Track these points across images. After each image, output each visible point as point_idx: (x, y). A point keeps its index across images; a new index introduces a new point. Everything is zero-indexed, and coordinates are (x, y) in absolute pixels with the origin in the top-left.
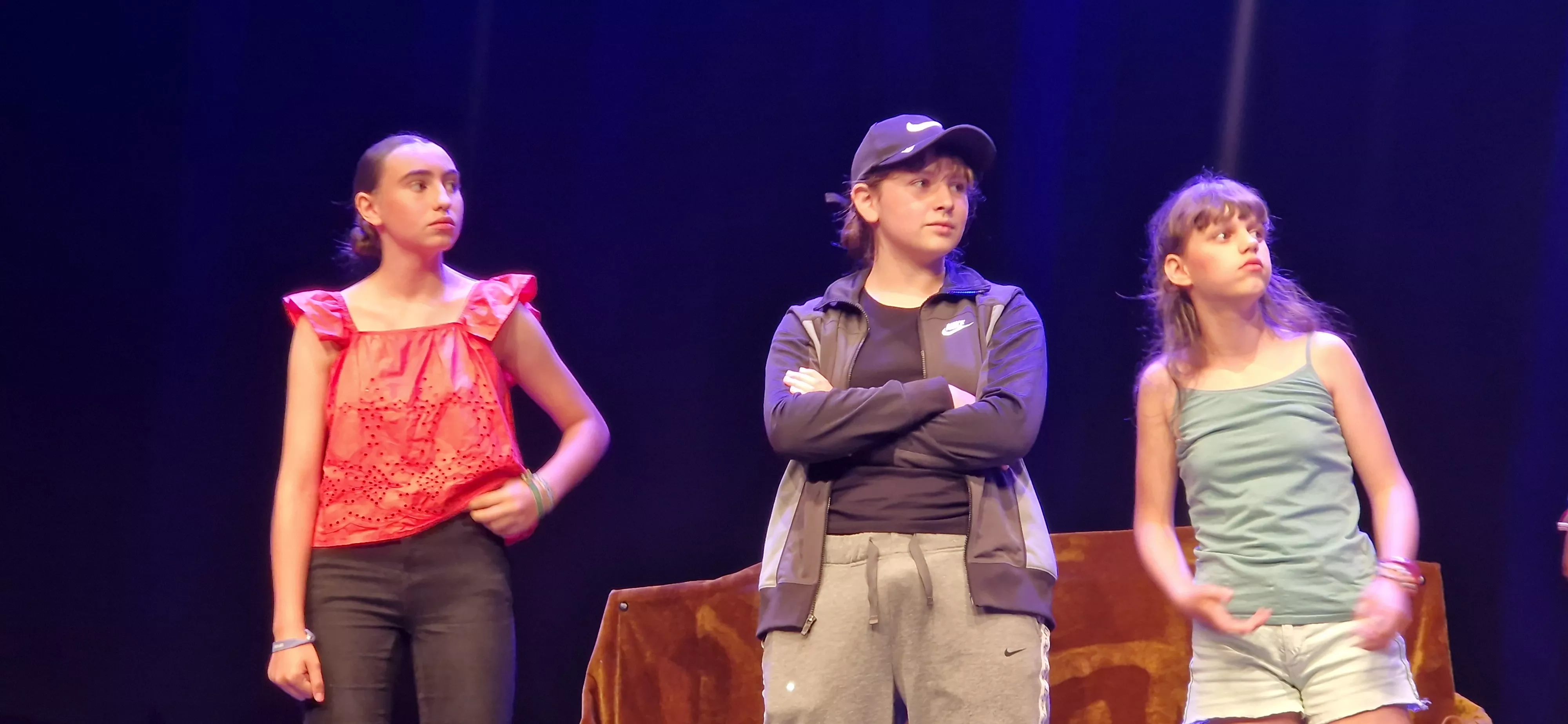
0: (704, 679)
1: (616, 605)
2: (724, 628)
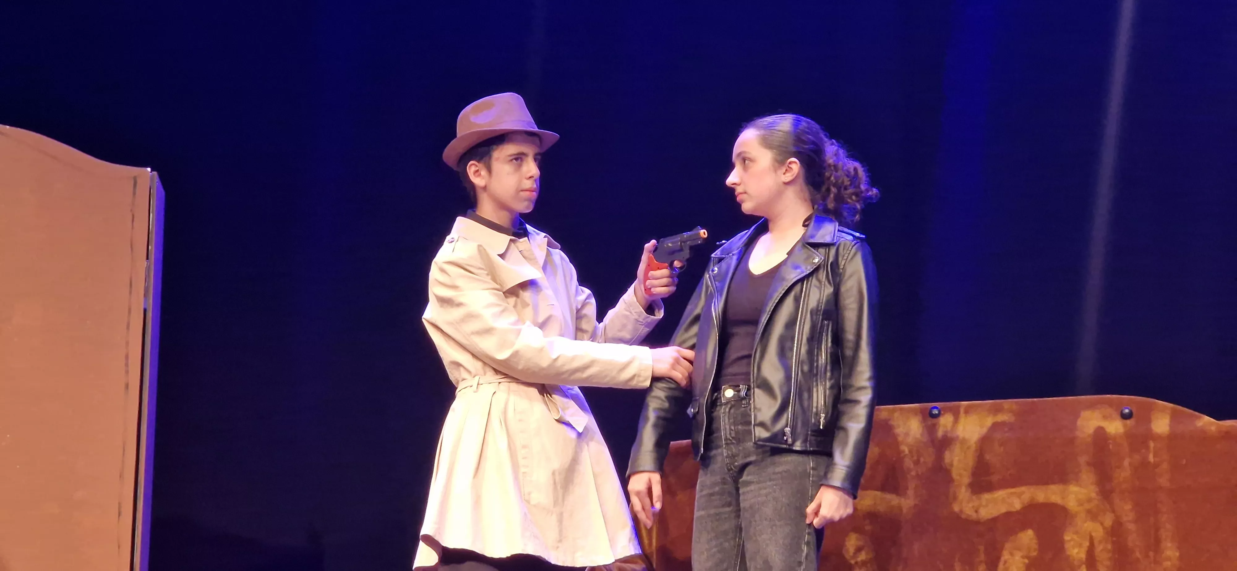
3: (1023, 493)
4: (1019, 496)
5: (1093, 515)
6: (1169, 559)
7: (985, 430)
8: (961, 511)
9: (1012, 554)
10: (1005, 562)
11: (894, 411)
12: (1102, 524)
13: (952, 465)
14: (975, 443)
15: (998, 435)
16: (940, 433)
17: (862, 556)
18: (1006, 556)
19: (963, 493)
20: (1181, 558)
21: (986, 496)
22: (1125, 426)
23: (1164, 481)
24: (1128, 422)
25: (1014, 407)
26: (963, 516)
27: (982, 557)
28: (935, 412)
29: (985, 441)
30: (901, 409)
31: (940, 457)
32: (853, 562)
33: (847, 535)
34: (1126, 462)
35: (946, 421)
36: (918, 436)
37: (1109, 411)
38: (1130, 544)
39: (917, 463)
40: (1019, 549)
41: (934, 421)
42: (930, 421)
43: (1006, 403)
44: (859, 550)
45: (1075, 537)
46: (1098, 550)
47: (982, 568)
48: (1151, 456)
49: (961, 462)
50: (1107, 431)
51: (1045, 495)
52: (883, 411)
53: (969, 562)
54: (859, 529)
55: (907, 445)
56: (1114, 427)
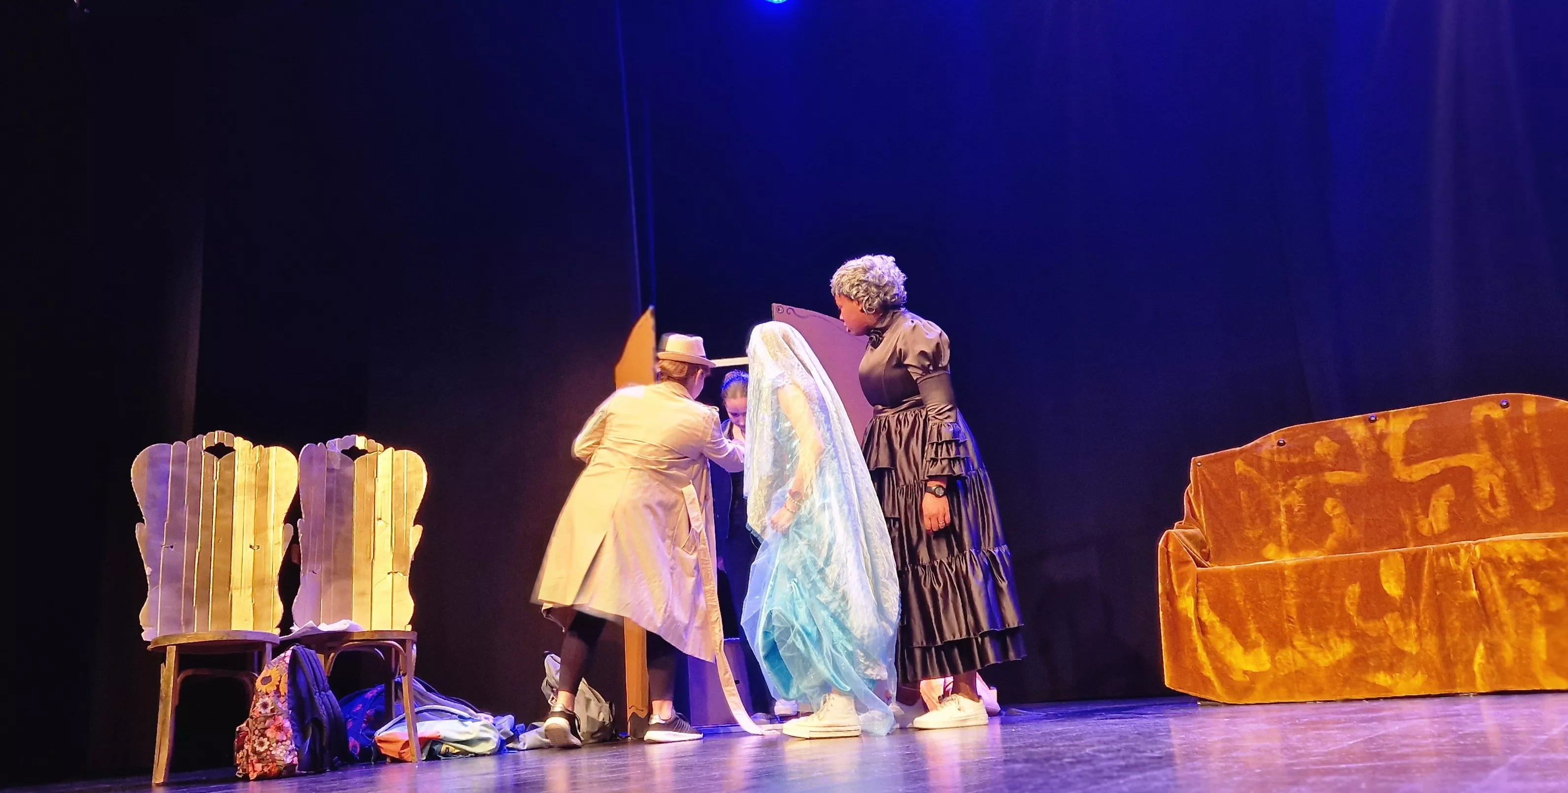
0: (1242, 493)
1: (1195, 464)
2: (1249, 469)
3: (1441, 462)
4: (1437, 464)
5: (1492, 471)
6: (1547, 493)
7: (1408, 426)
8: (1399, 478)
9: (1437, 500)
10: (1434, 506)
11: (1346, 421)
12: (1497, 475)
13: (1389, 450)
14: (1404, 434)
15: (1417, 428)
16: (1378, 432)
17: (1337, 511)
18: (1433, 502)
19: (1399, 467)
20: (1555, 492)
21: (1415, 467)
22: (1504, 413)
23: (1538, 444)
24: (1506, 410)
25: (1426, 409)
26: (1401, 480)
27: (1418, 504)
28: (1373, 419)
29: (1409, 433)
30: (1350, 419)
31: (1380, 447)
32: (1331, 515)
33: (1326, 500)
34: (1509, 435)
35: (1380, 424)
36: (1364, 434)
37: (1491, 404)
38: (1519, 486)
39: (1365, 451)
40: (1442, 496)
41: (1373, 424)
42: (1371, 425)
43: (1420, 408)
44: (1334, 507)
45: (1480, 485)
46: (1497, 492)
47: (1419, 511)
48: (1526, 429)
49: (1394, 448)
50: (1492, 416)
51: (1454, 461)
52: (1338, 422)
53: (1409, 508)
54: (1332, 495)
55: (1357, 441)
56: (1497, 414)
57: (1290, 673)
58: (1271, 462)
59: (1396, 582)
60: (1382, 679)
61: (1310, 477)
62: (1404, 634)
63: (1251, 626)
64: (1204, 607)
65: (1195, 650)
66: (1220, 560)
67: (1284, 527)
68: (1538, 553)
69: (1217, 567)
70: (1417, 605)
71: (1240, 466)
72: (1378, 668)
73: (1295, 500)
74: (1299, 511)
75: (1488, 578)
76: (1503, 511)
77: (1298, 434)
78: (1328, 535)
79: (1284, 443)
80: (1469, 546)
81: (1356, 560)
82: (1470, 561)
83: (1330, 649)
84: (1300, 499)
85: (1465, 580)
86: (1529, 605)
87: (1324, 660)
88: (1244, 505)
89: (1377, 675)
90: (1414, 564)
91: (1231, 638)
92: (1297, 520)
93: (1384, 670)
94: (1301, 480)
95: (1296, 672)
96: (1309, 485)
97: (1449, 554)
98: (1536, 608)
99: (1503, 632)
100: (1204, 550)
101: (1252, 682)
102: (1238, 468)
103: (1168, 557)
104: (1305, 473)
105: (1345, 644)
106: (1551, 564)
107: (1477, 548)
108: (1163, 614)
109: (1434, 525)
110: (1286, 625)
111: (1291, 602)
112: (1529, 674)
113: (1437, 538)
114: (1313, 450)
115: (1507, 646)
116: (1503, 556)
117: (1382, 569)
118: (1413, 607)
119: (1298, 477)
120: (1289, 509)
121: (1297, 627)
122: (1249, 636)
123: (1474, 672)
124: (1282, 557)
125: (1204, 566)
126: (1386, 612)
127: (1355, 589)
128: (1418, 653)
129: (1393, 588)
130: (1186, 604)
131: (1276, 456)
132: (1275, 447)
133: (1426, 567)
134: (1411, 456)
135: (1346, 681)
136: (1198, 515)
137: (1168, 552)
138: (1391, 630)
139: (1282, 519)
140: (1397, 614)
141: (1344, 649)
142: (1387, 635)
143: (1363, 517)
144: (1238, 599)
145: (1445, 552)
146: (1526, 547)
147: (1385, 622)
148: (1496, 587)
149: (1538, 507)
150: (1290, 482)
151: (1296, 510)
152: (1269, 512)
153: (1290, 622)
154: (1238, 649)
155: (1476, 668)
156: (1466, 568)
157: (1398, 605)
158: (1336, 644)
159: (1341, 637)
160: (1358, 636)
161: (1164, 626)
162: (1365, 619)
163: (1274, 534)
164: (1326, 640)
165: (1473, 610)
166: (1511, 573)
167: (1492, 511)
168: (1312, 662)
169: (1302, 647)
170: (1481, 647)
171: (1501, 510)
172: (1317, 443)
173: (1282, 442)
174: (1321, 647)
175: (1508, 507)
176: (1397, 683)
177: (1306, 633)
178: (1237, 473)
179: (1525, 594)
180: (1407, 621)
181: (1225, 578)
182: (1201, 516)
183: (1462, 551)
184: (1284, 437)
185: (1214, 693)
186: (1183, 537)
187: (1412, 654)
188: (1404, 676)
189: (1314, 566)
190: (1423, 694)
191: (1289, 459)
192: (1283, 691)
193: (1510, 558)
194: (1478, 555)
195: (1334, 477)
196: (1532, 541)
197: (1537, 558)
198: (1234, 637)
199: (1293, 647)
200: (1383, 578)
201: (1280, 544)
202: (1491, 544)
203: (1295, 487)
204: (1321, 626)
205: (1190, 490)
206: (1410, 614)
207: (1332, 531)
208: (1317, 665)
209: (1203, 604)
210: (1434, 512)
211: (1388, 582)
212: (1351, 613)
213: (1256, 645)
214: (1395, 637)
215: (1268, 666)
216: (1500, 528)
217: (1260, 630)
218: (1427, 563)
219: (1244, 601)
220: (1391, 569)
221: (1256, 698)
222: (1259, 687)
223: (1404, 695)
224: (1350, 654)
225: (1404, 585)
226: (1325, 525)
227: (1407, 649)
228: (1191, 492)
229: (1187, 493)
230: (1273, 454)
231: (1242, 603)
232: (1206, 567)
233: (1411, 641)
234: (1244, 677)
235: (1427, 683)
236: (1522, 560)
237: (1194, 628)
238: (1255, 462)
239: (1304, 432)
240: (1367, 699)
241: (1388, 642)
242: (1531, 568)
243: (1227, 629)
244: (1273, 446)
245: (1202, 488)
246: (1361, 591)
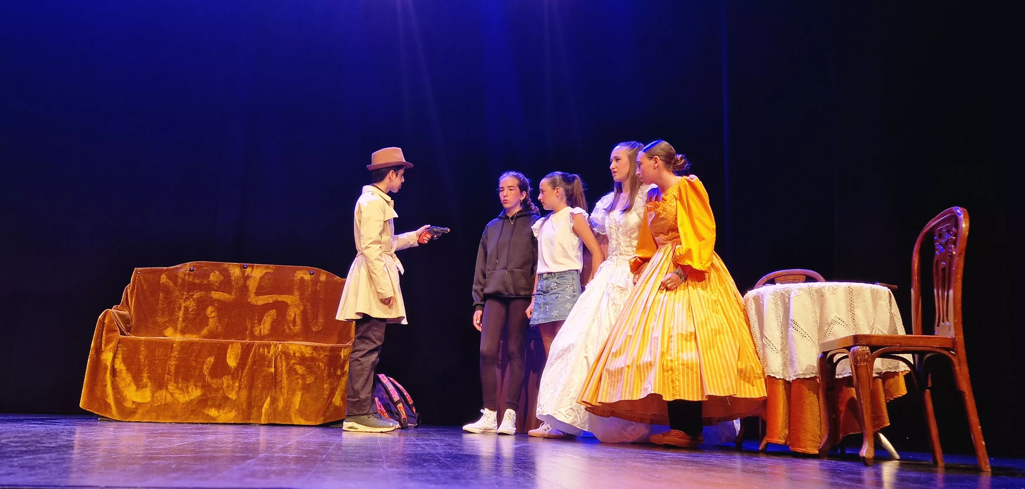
0: (161, 294)
1: (137, 272)
2: (168, 281)
3: (274, 297)
4: (272, 298)
5: (297, 306)
6: (320, 323)
7: (262, 274)
8: (251, 302)
9: (267, 317)
10: (265, 320)
11: (230, 264)
12: (299, 309)
13: (249, 285)
14: (259, 278)
15: (267, 276)
16: (246, 274)
17: (213, 315)
18: (265, 318)
19: (252, 295)
20: (324, 323)
21: (260, 297)
22: (311, 277)
23: (322, 297)
24: (312, 276)
25: (274, 267)
26: (251, 303)
27: (257, 317)
28: (245, 266)
29: (262, 278)
30: (233, 264)
31: (245, 282)
32: (209, 316)
33: (208, 307)
34: (310, 289)
35: (248, 270)
36: (238, 274)
37: (306, 271)
38: (308, 316)
39: (237, 283)
40: (270, 315)
41: (245, 269)
42: (244, 270)
43: (271, 266)
44: (212, 312)
45: (290, 313)
46: (297, 318)
47: (256, 322)
48: (318, 288)
49: (252, 285)
50: (305, 278)
51: (281, 298)
52: (226, 264)
53: (252, 319)
54: (212, 305)
55: (233, 277)
56: (307, 277)
57: (161, 404)
58: (183, 280)
59: (234, 359)
60: (213, 412)
61: (203, 292)
62: (231, 388)
63: (145, 375)
64: (118, 360)
65: (106, 386)
66: (136, 333)
67: (180, 319)
68: (308, 352)
69: (133, 337)
70: (242, 373)
71: (164, 278)
72: (211, 407)
73: (191, 304)
74: (192, 311)
75: (281, 362)
76: (297, 328)
77: (202, 267)
78: (204, 327)
79: (193, 270)
80: (276, 344)
81: (216, 344)
82: (275, 352)
83: (188, 392)
84: (195, 304)
85: (270, 362)
86: (297, 379)
87: (183, 398)
88: (160, 302)
89: (211, 409)
90: (246, 350)
91: (131, 381)
92: (189, 316)
93: (215, 407)
94: (198, 294)
95: (165, 404)
96: (201, 297)
97: (265, 347)
98: (300, 381)
99: (281, 392)
100: (128, 325)
101: (136, 408)
102: (162, 280)
103: (103, 326)
104: (201, 290)
105: (197, 391)
106: (313, 359)
107: (280, 346)
108: (90, 361)
109: (262, 331)
110: (166, 376)
111: (173, 362)
112: (288, 415)
113: (262, 338)
114: (209, 277)
115: (282, 400)
116: (291, 352)
117: (229, 350)
118: (240, 374)
119: (196, 291)
120: (186, 308)
121: (173, 378)
122: (142, 381)
123: (262, 412)
124: (175, 336)
125: (125, 335)
126: (224, 375)
127: (211, 360)
128: (236, 400)
129: (232, 362)
130: (107, 357)
131: (186, 277)
132: (187, 272)
133: (252, 352)
134: (260, 292)
135: (193, 411)
136: (130, 303)
137: (104, 323)
138: (225, 385)
139: (181, 314)
140: (230, 376)
141: (196, 393)
142: (222, 388)
143: (226, 320)
144: (141, 357)
145: (264, 346)
146: (303, 348)
147: (222, 380)
148: (284, 367)
149: (314, 329)
150: (191, 293)
151: (190, 310)
152: (174, 308)
153: (169, 374)
154: (133, 387)
155: (263, 410)
156: (272, 356)
157: (232, 371)
158: (192, 390)
159: (196, 386)
160: (206, 387)
161: (89, 369)
162: (212, 378)
163: (173, 322)
164: (187, 387)
165: (270, 378)
166: (293, 361)
167: (292, 327)
168: (175, 399)
169: (172, 390)
170: (269, 399)
171: (296, 327)
172: (212, 274)
173: (192, 269)
174: (183, 391)
175: (300, 327)
176: (220, 416)
177: (176, 382)
178: (161, 283)
179: (297, 373)
180: (234, 381)
181: (137, 344)
182: (131, 304)
183: (272, 346)
184: (194, 266)
185: (111, 413)
186: (116, 315)
187: (232, 399)
188: (225, 411)
189: (192, 343)
190: (232, 422)
191: (194, 280)
192: (154, 414)
193: (294, 353)
194: (280, 350)
195: (216, 295)
196: (307, 346)
197: (307, 355)
198: (132, 380)
199: (167, 389)
200: (228, 356)
201: (176, 329)
202: (287, 345)
203: (193, 297)
204: (186, 379)
205: (129, 288)
206: (237, 377)
207: (208, 326)
208: (178, 401)
209: (118, 358)
210: (263, 324)
211: (230, 358)
212: (206, 373)
213: (145, 386)
214: (226, 389)
215: (149, 399)
216: (293, 337)
217: (149, 378)
218: (253, 350)
219: (145, 359)
220: (233, 351)
221: (137, 418)
222: (140, 411)
223: (222, 422)
224: (198, 396)
225: (238, 361)
226: (204, 321)
227: (230, 396)
228: (129, 289)
229: (127, 289)
230: (185, 276)
231: (143, 360)
232: (127, 336)
233: (234, 392)
234: (133, 405)
235: (236, 416)
236: (300, 356)
237: (108, 372)
238: (173, 277)
239: (207, 266)
240: (201, 423)
241: (221, 392)
242: (303, 360)
243: (130, 375)
244: (186, 271)
245: (137, 288)
246: (214, 362)
